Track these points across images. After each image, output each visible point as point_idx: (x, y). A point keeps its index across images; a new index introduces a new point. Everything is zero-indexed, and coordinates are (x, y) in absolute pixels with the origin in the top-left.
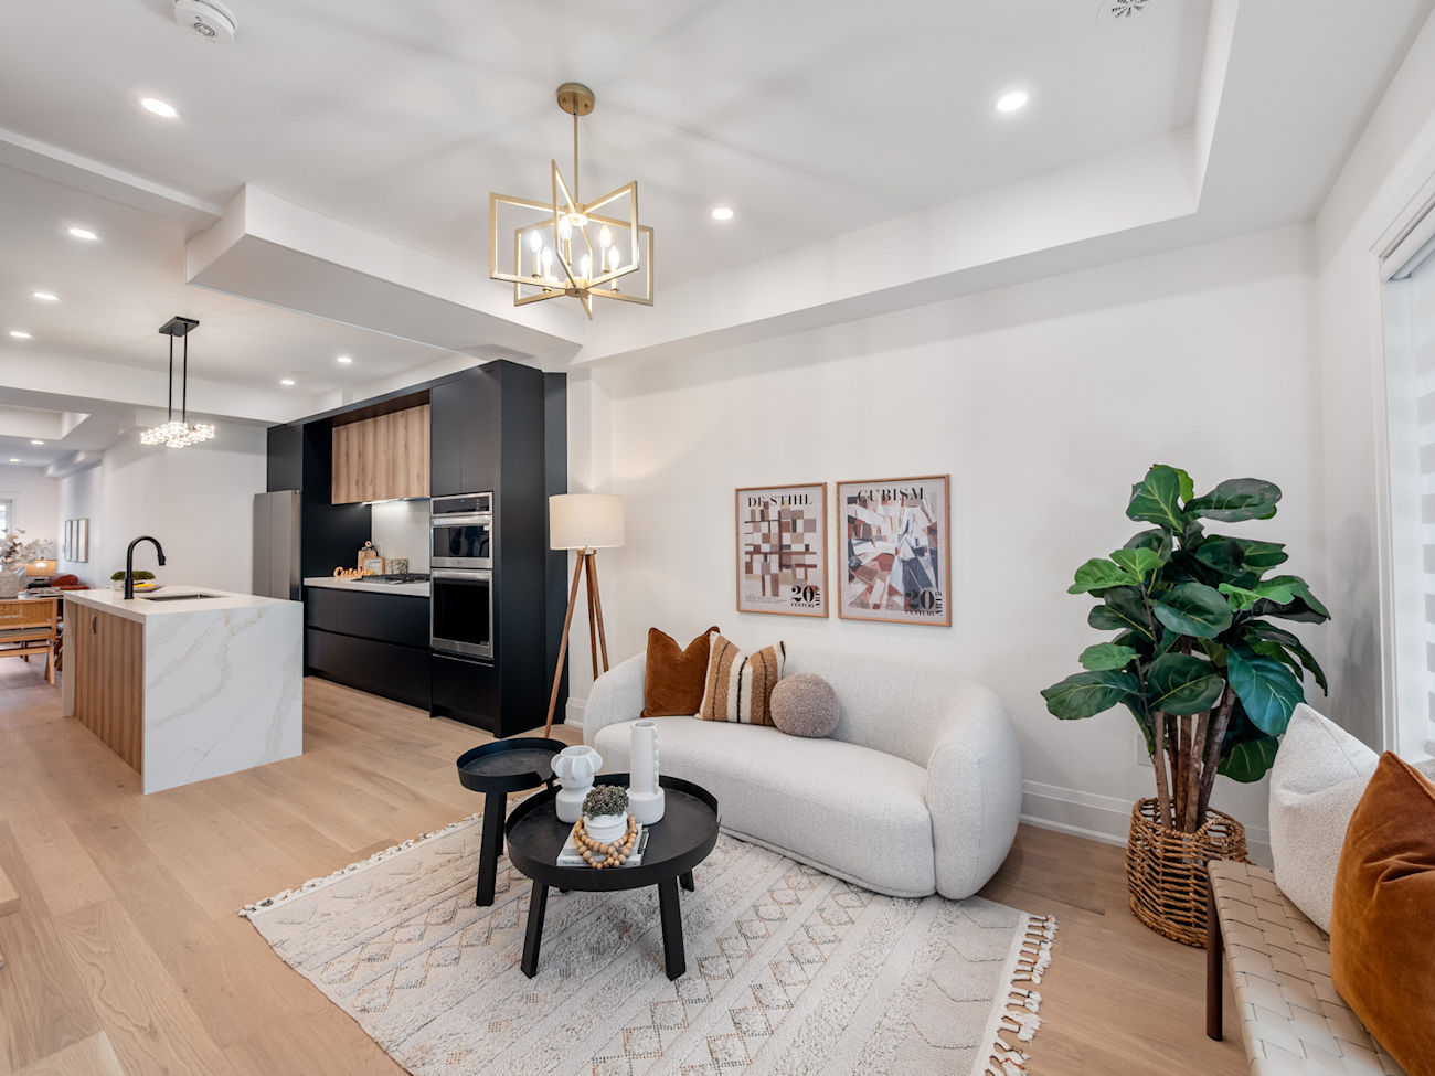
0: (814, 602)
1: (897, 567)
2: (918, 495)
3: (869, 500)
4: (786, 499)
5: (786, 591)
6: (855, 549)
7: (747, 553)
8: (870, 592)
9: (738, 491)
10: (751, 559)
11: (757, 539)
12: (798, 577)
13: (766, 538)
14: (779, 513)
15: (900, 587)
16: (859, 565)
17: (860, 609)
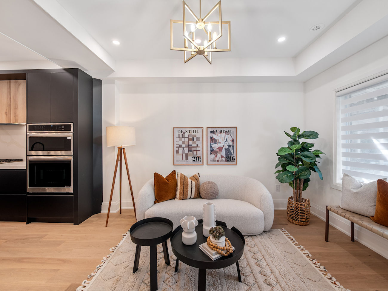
0: (199, 161)
1: (224, 150)
2: (229, 132)
3: (216, 132)
4: (191, 131)
5: (190, 158)
6: (212, 145)
7: (177, 147)
8: (216, 157)
9: (174, 128)
10: (178, 149)
11: (181, 143)
12: (194, 154)
13: (184, 143)
14: (188, 135)
15: (224, 156)
16: (213, 150)
17: (213, 162)
